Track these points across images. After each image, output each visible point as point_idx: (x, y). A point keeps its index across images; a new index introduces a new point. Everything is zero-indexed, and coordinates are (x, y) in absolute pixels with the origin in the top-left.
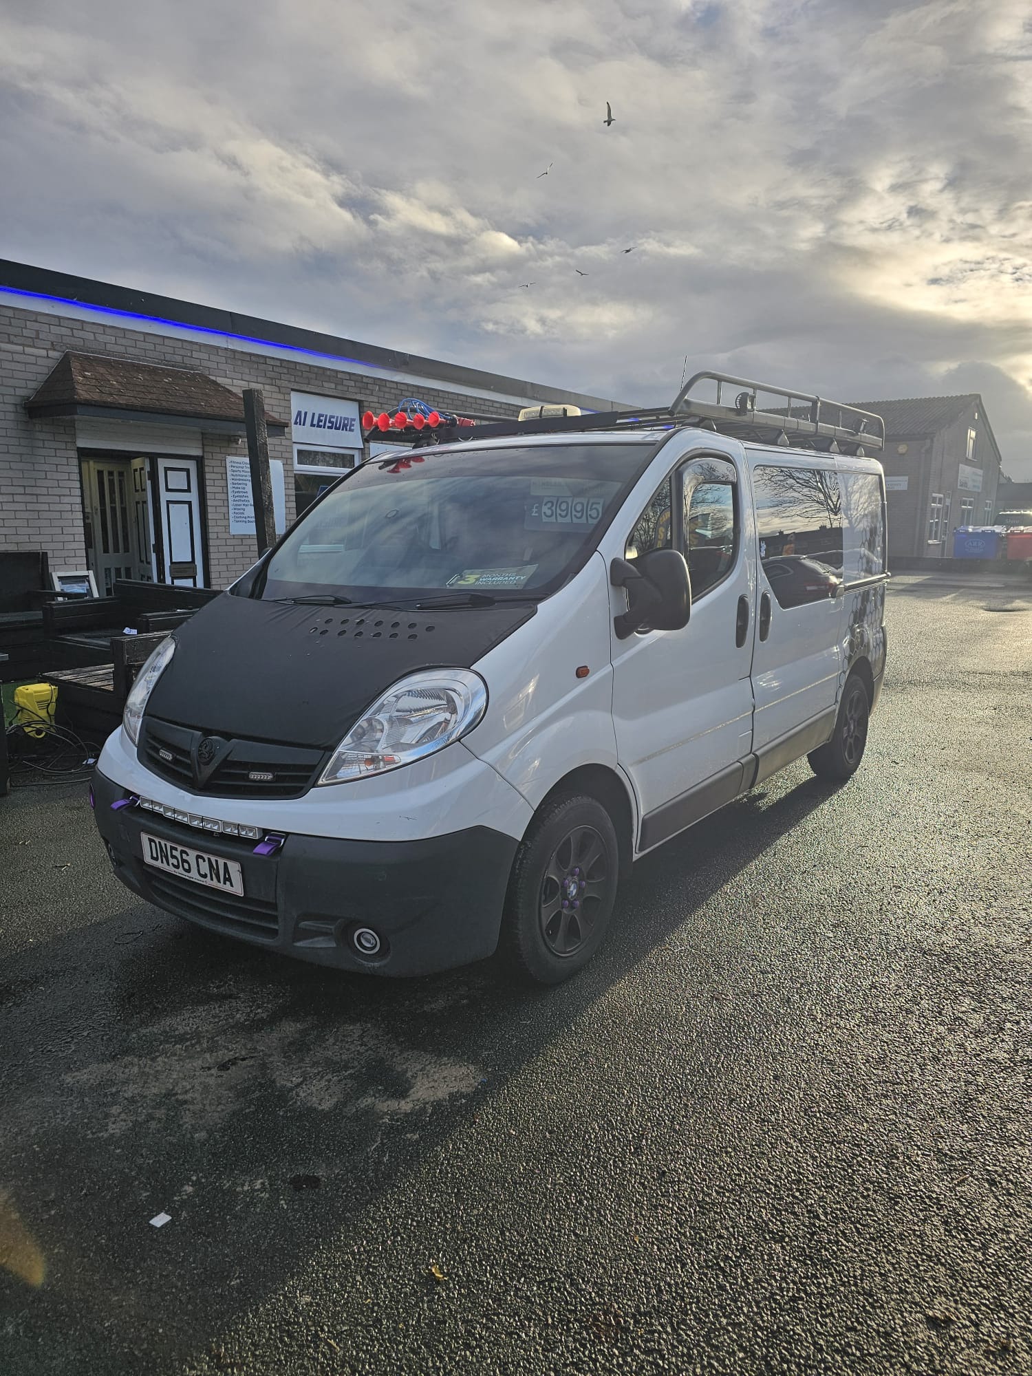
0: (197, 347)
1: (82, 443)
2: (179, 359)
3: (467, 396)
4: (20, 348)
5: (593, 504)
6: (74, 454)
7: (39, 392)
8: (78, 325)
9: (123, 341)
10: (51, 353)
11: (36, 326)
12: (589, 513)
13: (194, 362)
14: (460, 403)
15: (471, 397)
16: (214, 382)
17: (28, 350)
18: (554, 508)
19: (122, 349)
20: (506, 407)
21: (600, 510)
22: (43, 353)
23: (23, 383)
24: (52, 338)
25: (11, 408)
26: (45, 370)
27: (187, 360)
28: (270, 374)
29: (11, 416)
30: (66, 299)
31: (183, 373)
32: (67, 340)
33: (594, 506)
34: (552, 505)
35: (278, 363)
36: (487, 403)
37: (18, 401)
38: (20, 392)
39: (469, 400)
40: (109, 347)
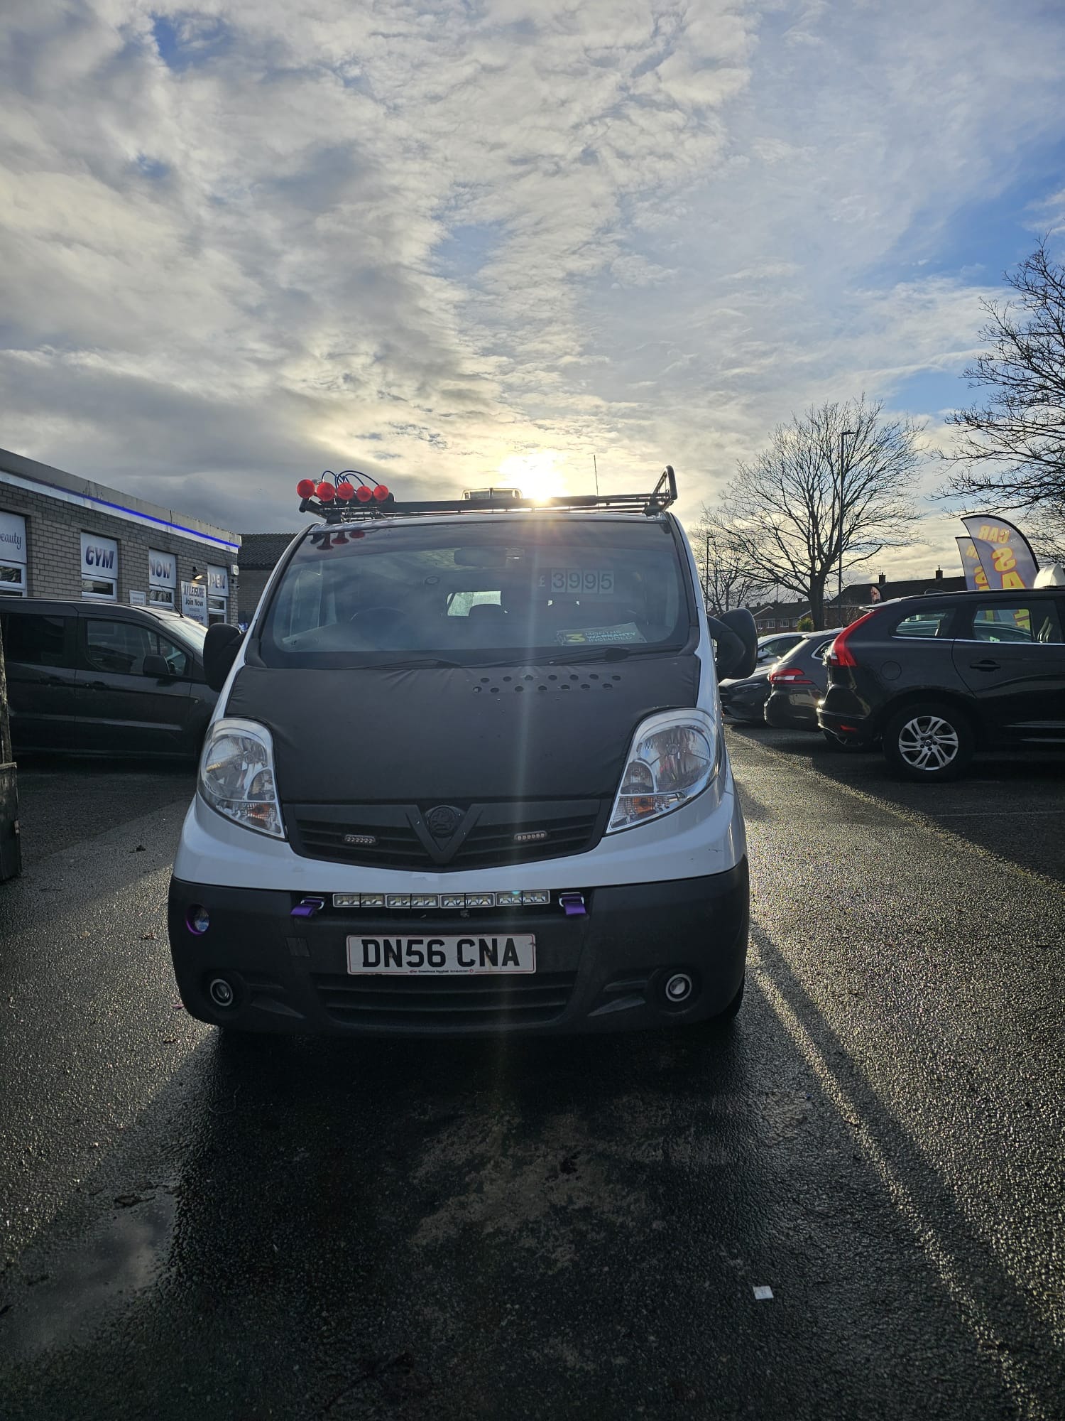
3: (27, 490)
5: (604, 575)
12: (601, 583)
14: (21, 498)
15: (32, 492)
18: (564, 580)
20: (69, 507)
21: (612, 581)
33: (605, 577)
34: (563, 577)
36: (49, 500)
39: (30, 495)
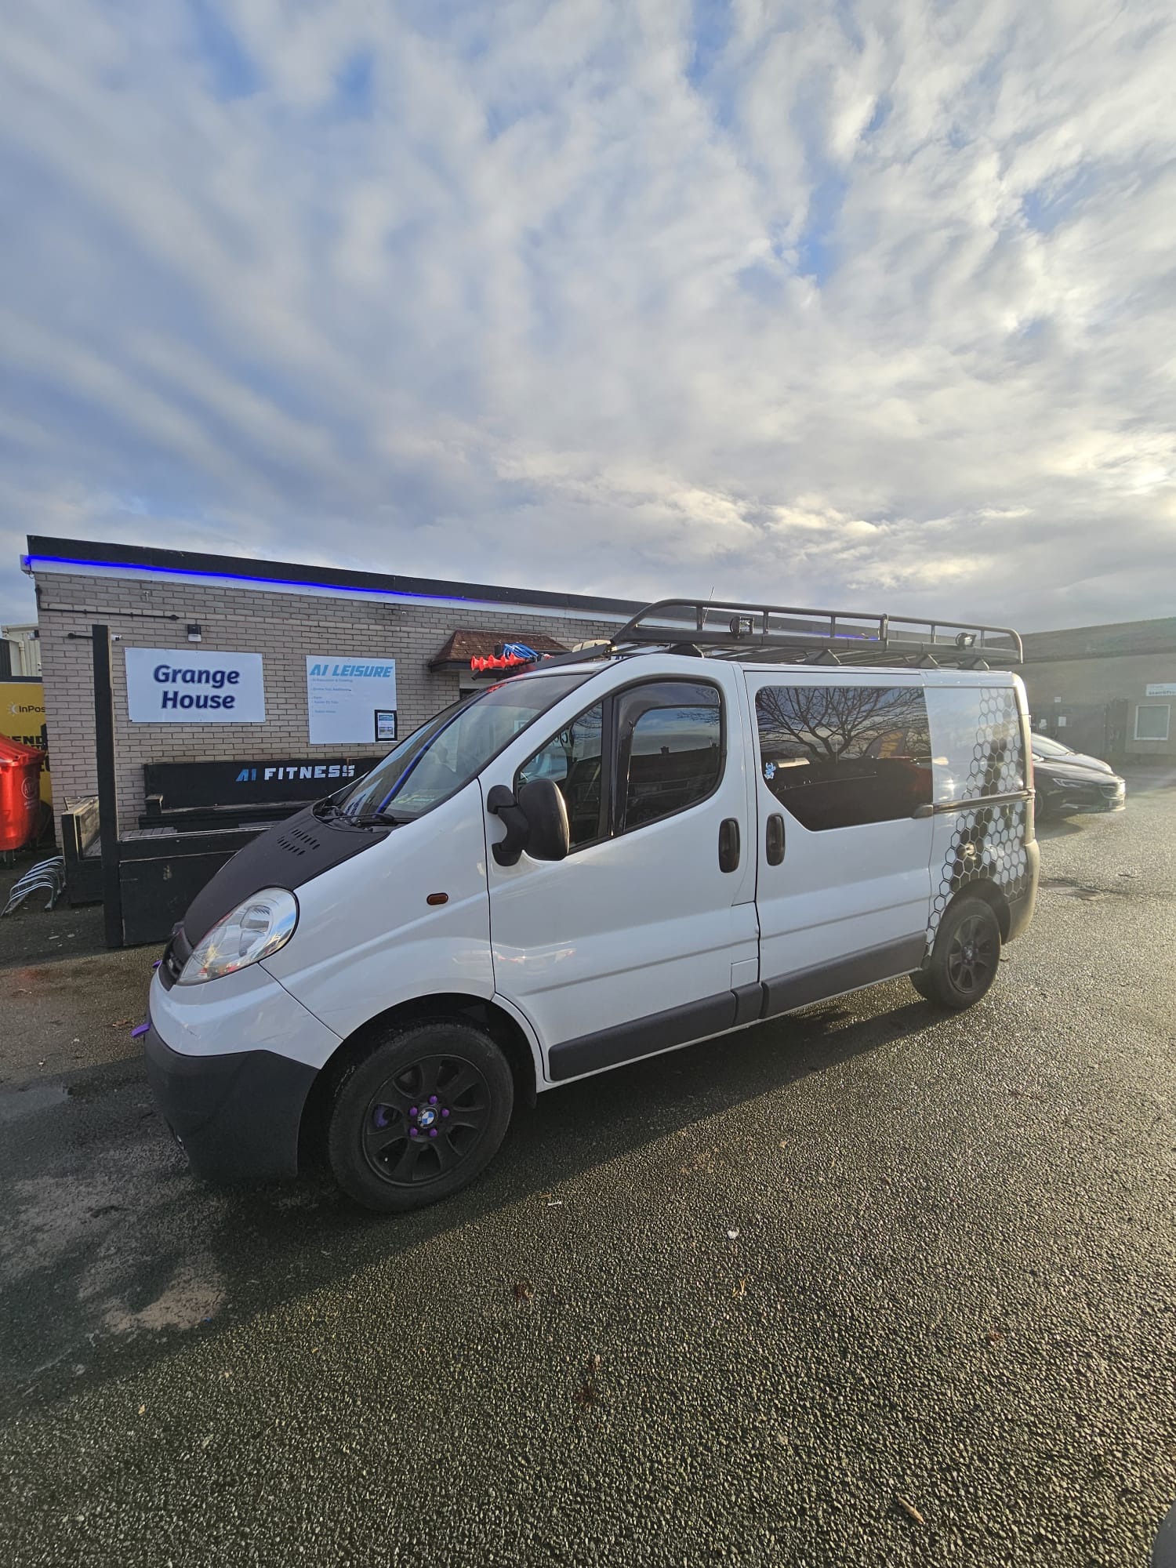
0: (544, 619)
1: (462, 686)
2: (530, 628)
4: (427, 630)
6: (458, 693)
7: (438, 656)
8: (465, 613)
9: (494, 620)
10: (448, 632)
11: (438, 616)
13: (540, 629)
16: (552, 641)
17: (433, 631)
19: (493, 625)
22: (442, 632)
23: (428, 651)
24: (448, 622)
25: (420, 667)
26: (442, 642)
27: (536, 628)
28: (595, 633)
29: (419, 672)
30: (459, 598)
31: (532, 637)
32: (457, 623)
35: (602, 624)
37: (424, 662)
38: (426, 657)
40: (484, 625)
